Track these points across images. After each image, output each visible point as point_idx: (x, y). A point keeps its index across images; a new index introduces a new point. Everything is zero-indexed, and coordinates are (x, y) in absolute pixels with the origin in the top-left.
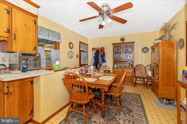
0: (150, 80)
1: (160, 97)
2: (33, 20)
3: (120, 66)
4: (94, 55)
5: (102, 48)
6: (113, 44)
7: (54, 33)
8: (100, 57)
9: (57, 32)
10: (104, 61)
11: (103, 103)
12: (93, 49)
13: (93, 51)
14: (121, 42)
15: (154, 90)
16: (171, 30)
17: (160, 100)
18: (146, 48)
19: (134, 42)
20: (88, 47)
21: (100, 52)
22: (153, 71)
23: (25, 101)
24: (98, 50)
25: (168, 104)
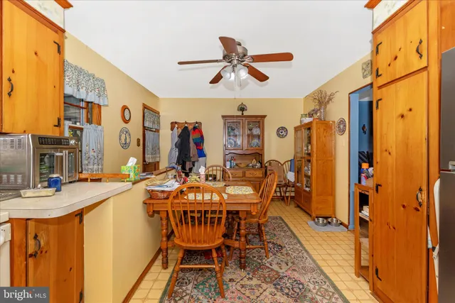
0: (293, 189)
1: (314, 215)
2: (55, 42)
3: (237, 165)
4: (176, 139)
5: (197, 123)
6: (223, 117)
7: (91, 78)
8: (192, 145)
9: (96, 76)
10: (201, 154)
11: (243, 239)
12: (173, 124)
13: (172, 129)
14: (240, 113)
15: (301, 206)
16: (328, 102)
17: (314, 220)
18: (283, 128)
19: (265, 116)
20: (159, 118)
21: (193, 133)
22: (298, 172)
23: (69, 269)
24: (186, 128)
25: (325, 225)
